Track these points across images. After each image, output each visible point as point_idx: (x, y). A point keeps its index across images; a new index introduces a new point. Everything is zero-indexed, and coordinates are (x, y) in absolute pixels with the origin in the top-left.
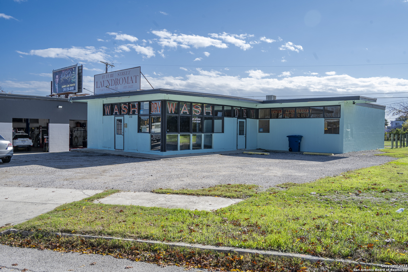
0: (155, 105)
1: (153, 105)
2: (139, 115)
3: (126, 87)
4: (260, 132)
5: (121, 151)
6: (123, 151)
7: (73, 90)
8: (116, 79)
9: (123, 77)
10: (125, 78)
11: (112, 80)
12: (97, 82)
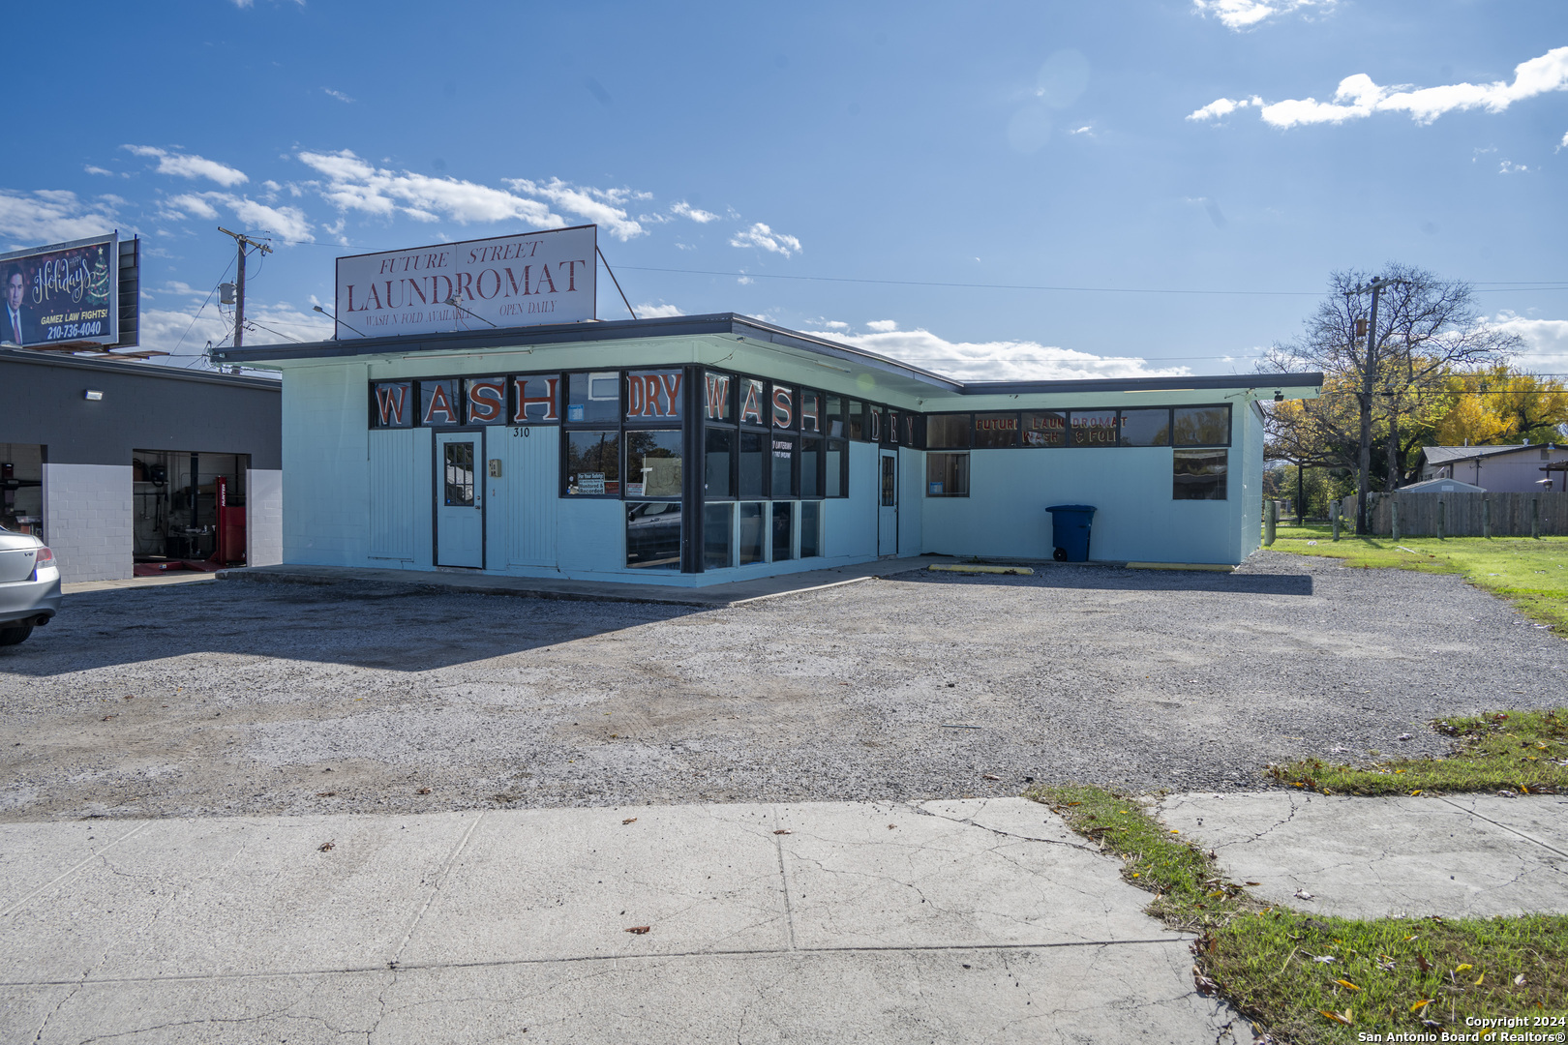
0: (649, 386)
1: (636, 384)
2: (564, 425)
3: (517, 307)
4: (930, 495)
5: (471, 571)
6: (478, 571)
7: (95, 335)
8: (459, 275)
9: (500, 266)
10: (509, 271)
11: (435, 278)
12: (351, 287)
